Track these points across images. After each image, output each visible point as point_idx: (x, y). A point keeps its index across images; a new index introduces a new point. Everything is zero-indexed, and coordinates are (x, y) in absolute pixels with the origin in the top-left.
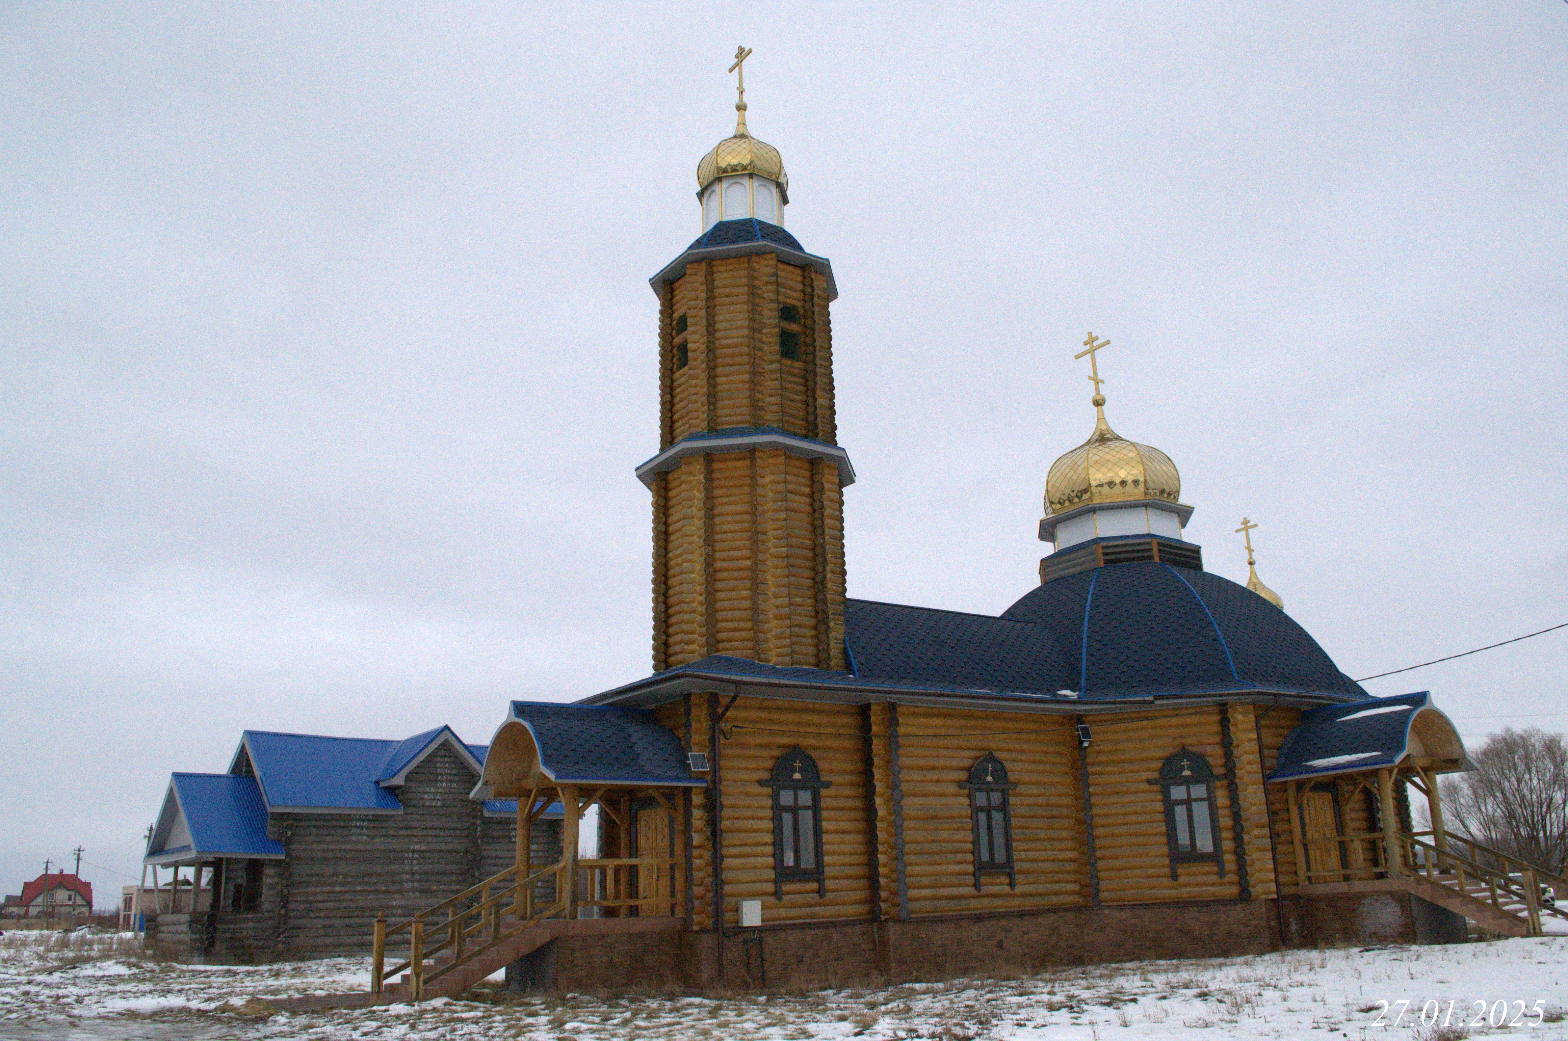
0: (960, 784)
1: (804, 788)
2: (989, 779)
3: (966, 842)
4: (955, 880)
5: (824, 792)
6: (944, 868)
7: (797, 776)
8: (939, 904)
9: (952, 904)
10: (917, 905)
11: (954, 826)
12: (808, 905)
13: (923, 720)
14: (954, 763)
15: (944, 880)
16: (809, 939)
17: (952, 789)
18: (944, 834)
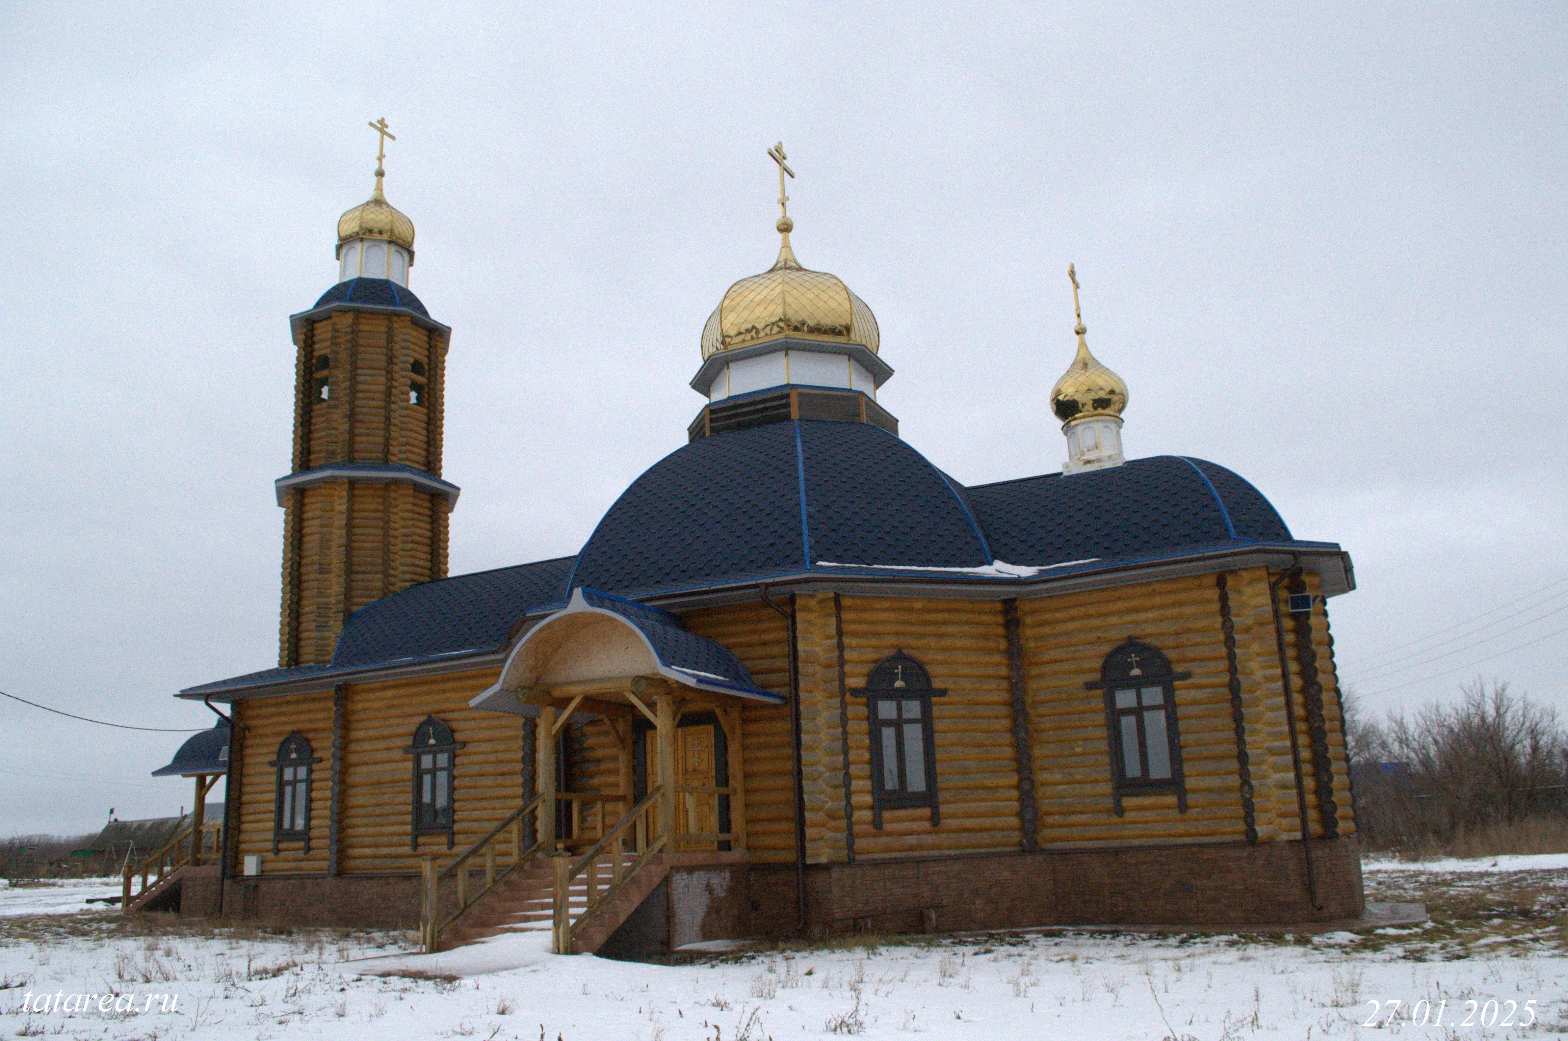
0: (406, 750)
1: (301, 764)
2: (432, 741)
3: (406, 804)
4: (395, 839)
5: (315, 766)
6: (385, 829)
7: (294, 756)
8: (377, 862)
9: (388, 862)
10: (359, 862)
11: (396, 789)
12: (296, 860)
13: (379, 694)
14: (399, 730)
15: (385, 840)
16: (290, 887)
17: (397, 754)
18: (386, 798)
